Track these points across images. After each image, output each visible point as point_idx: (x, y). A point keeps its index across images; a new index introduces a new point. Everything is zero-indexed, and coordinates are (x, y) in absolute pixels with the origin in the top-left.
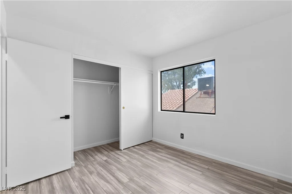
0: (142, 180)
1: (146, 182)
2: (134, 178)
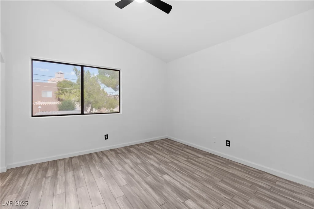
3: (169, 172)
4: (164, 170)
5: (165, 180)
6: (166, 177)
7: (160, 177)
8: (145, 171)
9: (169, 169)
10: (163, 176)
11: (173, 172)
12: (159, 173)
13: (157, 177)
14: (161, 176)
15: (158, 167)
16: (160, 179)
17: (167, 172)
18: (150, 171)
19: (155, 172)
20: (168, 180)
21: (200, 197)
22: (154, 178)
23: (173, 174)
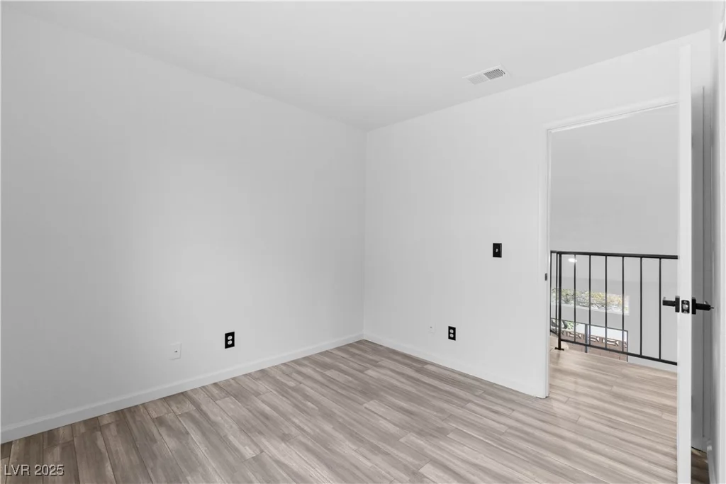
0: (383, 472)
1: (369, 464)
2: (408, 478)
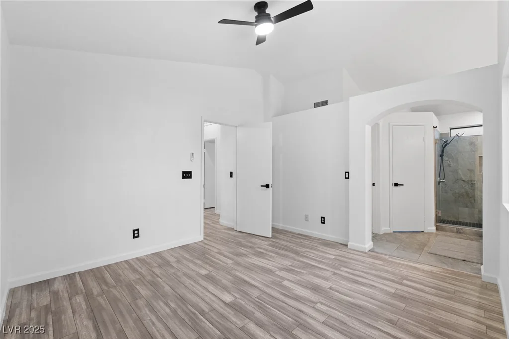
3: (222, 308)
4: (232, 313)
5: (229, 293)
6: (228, 298)
7: (238, 296)
8: (268, 306)
9: (222, 316)
10: (233, 299)
11: (213, 309)
12: (241, 304)
13: (244, 297)
14: (237, 300)
15: (247, 320)
16: (238, 293)
17: (227, 308)
18: (260, 308)
19: (249, 307)
20: (225, 293)
21: (190, 278)
22: (247, 294)
23: (215, 306)
